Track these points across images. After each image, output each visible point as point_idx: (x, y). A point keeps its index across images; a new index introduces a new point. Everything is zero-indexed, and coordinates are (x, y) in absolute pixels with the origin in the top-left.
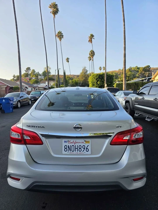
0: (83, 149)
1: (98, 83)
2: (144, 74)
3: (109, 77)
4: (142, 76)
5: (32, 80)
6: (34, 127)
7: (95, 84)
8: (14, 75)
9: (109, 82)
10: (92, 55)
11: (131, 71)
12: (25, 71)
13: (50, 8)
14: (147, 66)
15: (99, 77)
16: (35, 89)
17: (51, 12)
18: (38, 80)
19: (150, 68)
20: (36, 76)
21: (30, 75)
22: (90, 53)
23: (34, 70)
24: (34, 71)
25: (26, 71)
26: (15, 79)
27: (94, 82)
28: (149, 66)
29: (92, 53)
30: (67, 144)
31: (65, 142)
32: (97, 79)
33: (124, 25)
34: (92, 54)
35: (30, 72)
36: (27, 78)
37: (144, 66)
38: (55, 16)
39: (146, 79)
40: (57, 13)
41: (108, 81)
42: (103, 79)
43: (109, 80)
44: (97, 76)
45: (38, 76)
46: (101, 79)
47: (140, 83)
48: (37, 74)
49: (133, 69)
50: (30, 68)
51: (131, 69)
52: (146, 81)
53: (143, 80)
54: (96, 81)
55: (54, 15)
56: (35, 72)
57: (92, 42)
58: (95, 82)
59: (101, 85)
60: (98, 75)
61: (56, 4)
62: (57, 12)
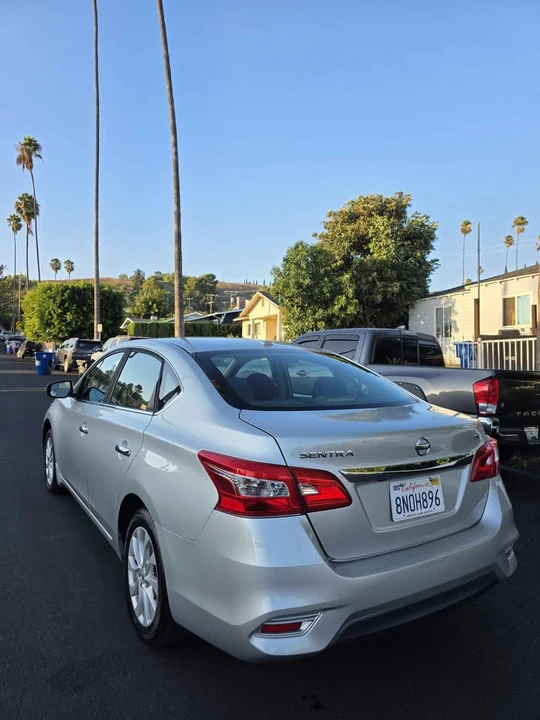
0: (429, 501)
1: (69, 317)
2: (200, 298)
3: (108, 298)
4: (194, 304)
6: (324, 456)
7: (56, 323)
9: (107, 317)
10: (27, 214)
11: (161, 287)
14: (208, 276)
15: (71, 298)
19: (217, 282)
22: (18, 203)
27: (51, 315)
28: (214, 277)
29: (26, 206)
30: (400, 493)
31: (396, 488)
32: (63, 302)
33: (176, 144)
34: (29, 208)
37: (198, 275)
39: (220, 316)
41: (104, 312)
42: (84, 305)
43: (107, 311)
44: (64, 291)
46: (80, 306)
47: (207, 328)
49: (166, 280)
51: (161, 279)
52: (222, 320)
53: (212, 318)
54: (60, 311)
57: (31, 167)
58: (55, 316)
59: (80, 326)
60: (67, 288)
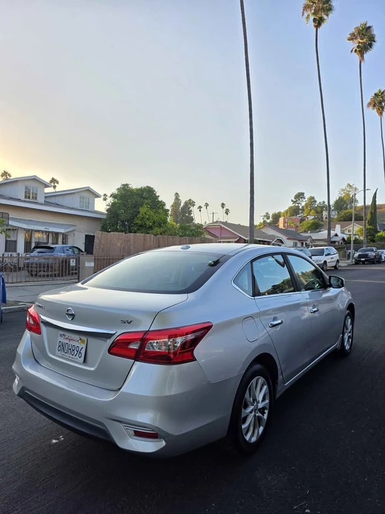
5: (305, 222)
8: (267, 213)
12: (292, 201)
13: (351, 41)
16: (302, 243)
17: (352, 51)
18: (322, 221)
20: (317, 212)
21: (303, 210)
23: (312, 198)
24: (312, 200)
25: (294, 202)
26: (268, 221)
31: (61, 335)
35: (303, 204)
36: (294, 217)
38: (365, 55)
40: (371, 47)
45: (322, 212)
48: (320, 207)
50: (303, 194)
55: (362, 56)
56: (315, 201)
61: (368, 25)
62: (371, 45)
